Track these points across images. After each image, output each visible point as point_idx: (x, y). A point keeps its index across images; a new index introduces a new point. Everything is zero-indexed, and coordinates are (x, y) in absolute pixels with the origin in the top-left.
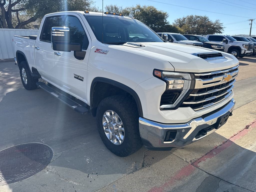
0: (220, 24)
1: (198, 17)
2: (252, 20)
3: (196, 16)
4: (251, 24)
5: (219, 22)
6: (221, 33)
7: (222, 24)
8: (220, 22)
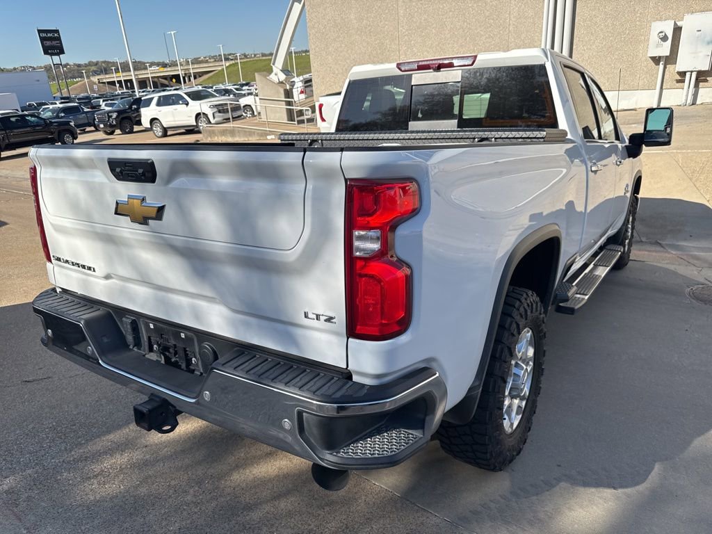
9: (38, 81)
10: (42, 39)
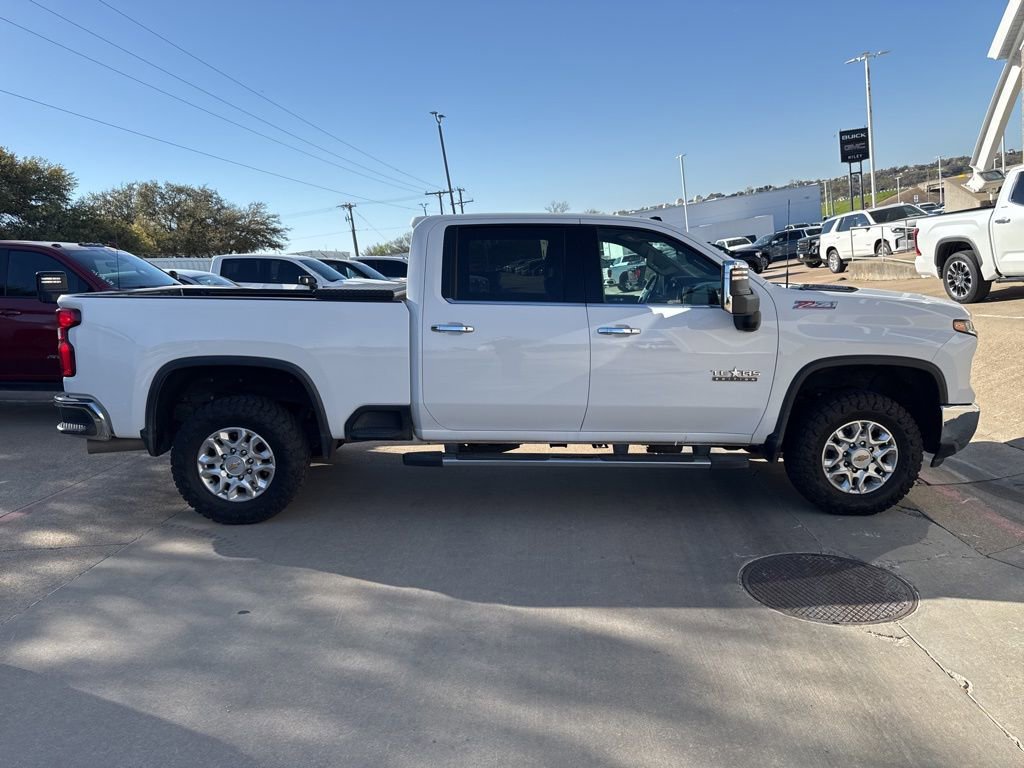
0: (269, 217)
1: (180, 190)
2: (350, 207)
3: (168, 185)
4: (352, 219)
5: (262, 211)
6: (280, 246)
7: (274, 217)
8: (267, 210)
9: (807, 198)
10: (843, 143)
